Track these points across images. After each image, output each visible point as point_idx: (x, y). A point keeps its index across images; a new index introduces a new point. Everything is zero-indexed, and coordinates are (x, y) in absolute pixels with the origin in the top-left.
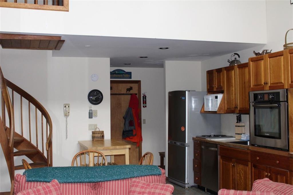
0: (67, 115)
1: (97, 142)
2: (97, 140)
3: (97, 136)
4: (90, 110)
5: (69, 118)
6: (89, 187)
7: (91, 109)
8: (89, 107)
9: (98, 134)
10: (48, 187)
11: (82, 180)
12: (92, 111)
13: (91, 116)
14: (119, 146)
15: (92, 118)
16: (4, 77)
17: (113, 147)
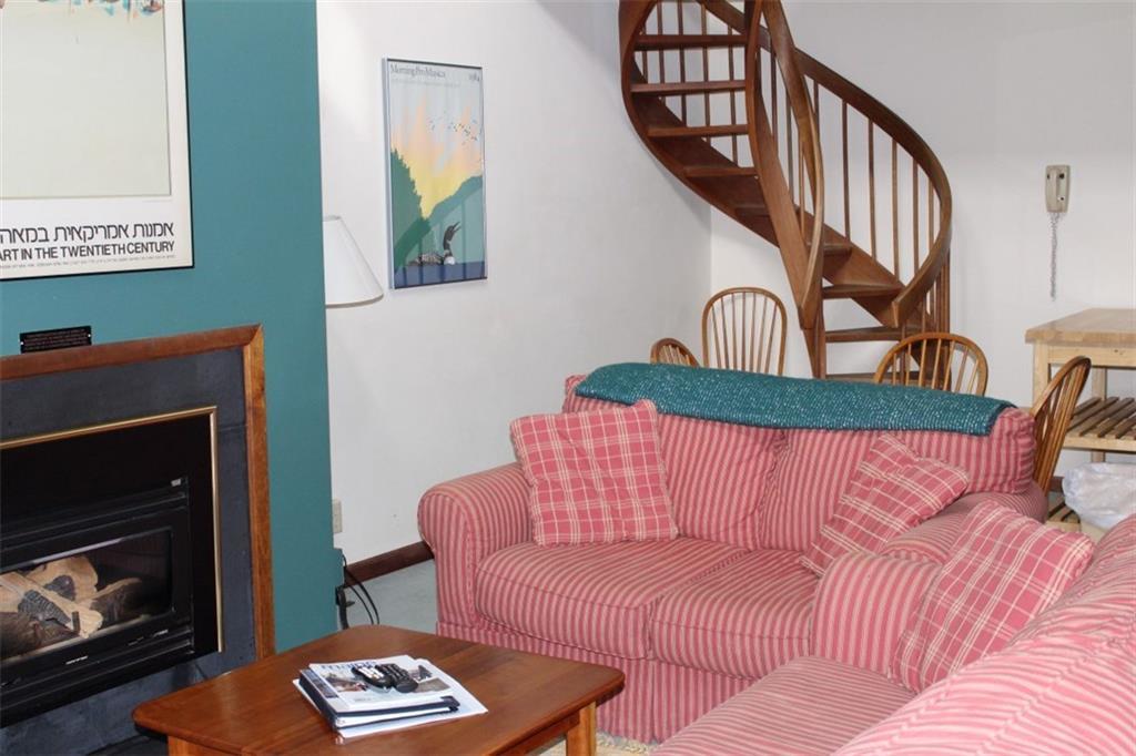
0: (1058, 207)
5: (1066, 221)
6: (751, 441)
10: (609, 418)
11: (725, 414)
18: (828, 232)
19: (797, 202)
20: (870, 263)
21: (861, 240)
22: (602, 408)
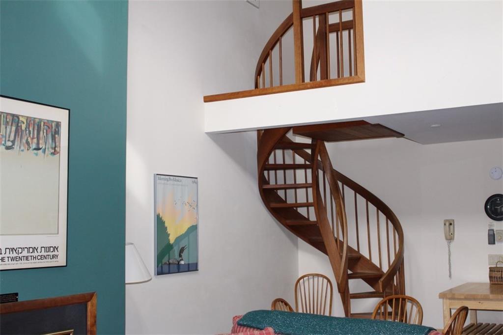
0: (450, 238)
1: (496, 286)
2: (496, 283)
3: (496, 276)
4: (489, 230)
5: (453, 244)
7: (491, 228)
8: (489, 225)
9: (497, 271)
12: (494, 232)
13: (492, 240)
14: (495, 295)
15: (494, 243)
16: (334, 168)
17: (491, 296)
18: (350, 249)
19: (336, 236)
20: (369, 263)
21: (364, 252)
22: (249, 331)
